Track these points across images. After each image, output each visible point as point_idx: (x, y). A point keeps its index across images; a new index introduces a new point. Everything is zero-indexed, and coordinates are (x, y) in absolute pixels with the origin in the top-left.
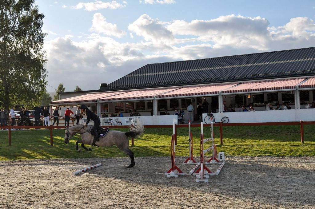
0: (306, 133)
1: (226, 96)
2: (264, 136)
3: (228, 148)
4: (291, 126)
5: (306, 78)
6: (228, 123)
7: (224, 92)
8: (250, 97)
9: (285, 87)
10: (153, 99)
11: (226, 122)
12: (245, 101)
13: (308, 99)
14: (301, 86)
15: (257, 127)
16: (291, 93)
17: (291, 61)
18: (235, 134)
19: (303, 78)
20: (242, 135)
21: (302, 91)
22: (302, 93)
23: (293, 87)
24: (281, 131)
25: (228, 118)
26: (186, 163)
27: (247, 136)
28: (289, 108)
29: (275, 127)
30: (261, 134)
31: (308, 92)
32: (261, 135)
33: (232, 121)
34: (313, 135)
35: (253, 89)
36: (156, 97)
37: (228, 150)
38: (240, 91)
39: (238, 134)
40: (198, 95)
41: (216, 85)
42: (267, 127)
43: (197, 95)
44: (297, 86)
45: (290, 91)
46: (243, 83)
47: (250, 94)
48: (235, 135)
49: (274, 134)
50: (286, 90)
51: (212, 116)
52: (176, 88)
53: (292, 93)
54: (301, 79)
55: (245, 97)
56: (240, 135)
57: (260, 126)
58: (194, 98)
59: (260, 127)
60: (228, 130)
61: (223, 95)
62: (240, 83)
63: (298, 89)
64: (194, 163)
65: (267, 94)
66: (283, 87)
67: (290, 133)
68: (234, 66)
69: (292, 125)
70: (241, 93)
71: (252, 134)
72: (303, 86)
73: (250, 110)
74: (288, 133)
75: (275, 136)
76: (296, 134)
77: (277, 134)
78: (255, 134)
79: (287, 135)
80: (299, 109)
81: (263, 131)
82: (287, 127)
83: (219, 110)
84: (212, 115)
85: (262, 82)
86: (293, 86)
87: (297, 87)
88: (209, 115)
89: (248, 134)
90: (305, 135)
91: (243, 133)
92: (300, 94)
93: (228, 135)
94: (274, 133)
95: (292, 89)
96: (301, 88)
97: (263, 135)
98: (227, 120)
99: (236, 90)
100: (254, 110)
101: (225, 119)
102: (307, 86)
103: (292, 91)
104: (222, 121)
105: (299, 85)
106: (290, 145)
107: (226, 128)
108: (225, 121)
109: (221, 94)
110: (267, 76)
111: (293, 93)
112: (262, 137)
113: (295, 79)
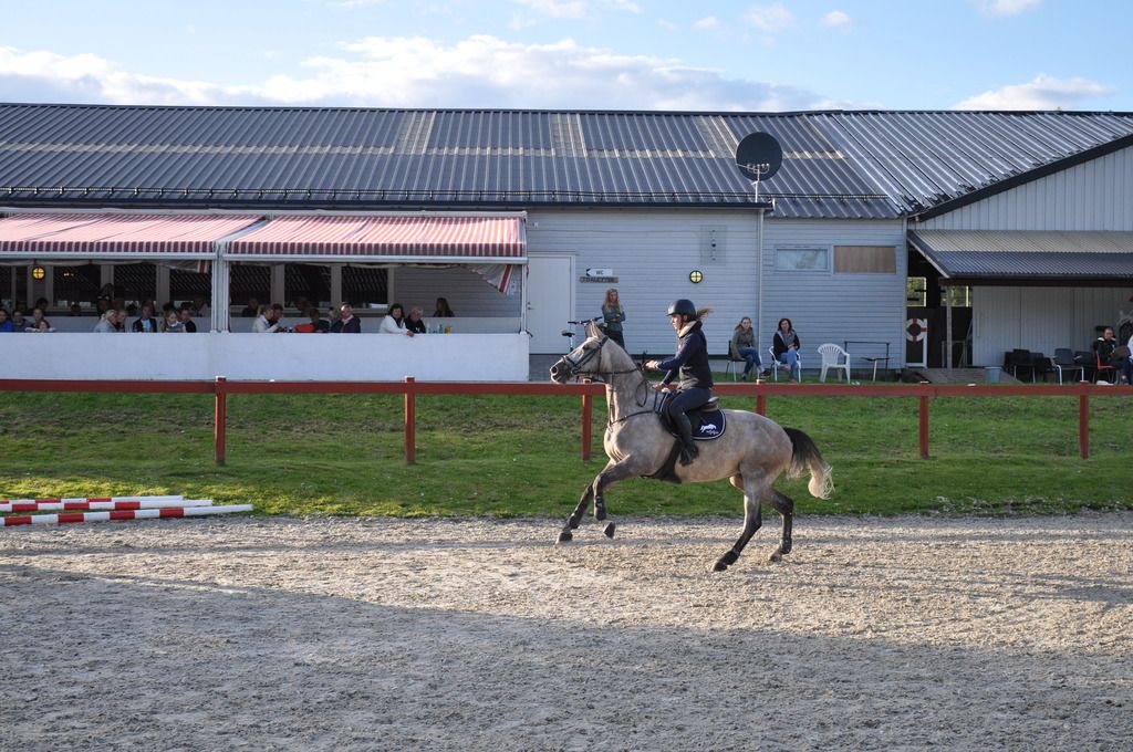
0: (241, 427)
2: (74, 435)
4: (187, 397)
5: (263, 218)
8: (41, 276)
9: (176, 244)
12: (22, 292)
13: (264, 297)
14: (237, 244)
15: (50, 396)
16: (198, 271)
17: (218, 150)
19: (251, 217)
21: (238, 262)
22: (236, 269)
23: (205, 247)
24: (145, 415)
27: (2, 434)
29: (125, 398)
30: (62, 426)
31: (269, 268)
32: (63, 430)
34: (264, 433)
35: (48, 244)
42: (90, 399)
44: (220, 242)
45: (193, 262)
46: (14, 216)
47: (36, 262)
49: (116, 426)
50: (179, 255)
53: (202, 268)
54: (245, 217)
55: (23, 272)
57: (63, 393)
59: (61, 399)
62: (2, 217)
63: (225, 255)
65: (112, 268)
66: (170, 243)
67: (180, 424)
69: (191, 394)
71: (27, 427)
72: (244, 244)
73: (36, 326)
74: (173, 422)
75: (118, 436)
76: (203, 428)
77: (127, 429)
78: (40, 428)
79: (166, 432)
80: (226, 332)
81: (73, 414)
82: (173, 400)
85: (93, 216)
86: (205, 244)
87: (223, 248)
90: (231, 433)
92: (231, 274)
94: (117, 422)
95: (201, 255)
96: (236, 252)
97: (69, 432)
100: (48, 327)
102: (265, 248)
103: (203, 261)
105: (228, 239)
106: (169, 472)
110: (96, 197)
111: (206, 271)
112: (64, 439)
113: (222, 217)
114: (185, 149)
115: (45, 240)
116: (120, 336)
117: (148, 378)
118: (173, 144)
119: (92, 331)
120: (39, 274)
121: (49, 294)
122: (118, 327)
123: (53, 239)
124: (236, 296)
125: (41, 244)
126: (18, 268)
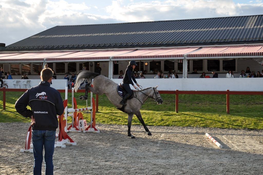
0: (186, 103)
3: (102, 115)
5: (200, 48)
7: (114, 58)
9: (174, 55)
10: (42, 61)
12: (142, 69)
13: (201, 69)
14: (189, 55)
16: (180, 62)
19: (196, 48)
21: (189, 60)
28: (177, 77)
34: (191, 105)
35: (143, 56)
36: (46, 59)
37: (100, 118)
40: (89, 59)
43: (87, 59)
44: (185, 54)
45: (178, 60)
46: (140, 50)
52: (74, 51)
53: (181, 61)
55: (142, 63)
61: (113, 61)
62: (137, 50)
63: (186, 58)
65: (164, 62)
66: (172, 55)
67: (170, 102)
68: (142, 32)
72: (191, 55)
79: (166, 104)
80: (186, 78)
82: (170, 96)
86: (181, 55)
87: (186, 56)
95: (180, 58)
96: (189, 57)
99: (128, 56)
103: (181, 60)
109: (111, 59)
110: (164, 44)
111: (181, 62)
113: (190, 48)
120: (146, 64)
121: (149, 69)
122: (161, 77)
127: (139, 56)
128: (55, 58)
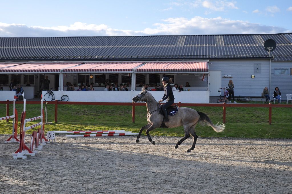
0: (138, 114)
1: (67, 74)
2: (100, 115)
3: (62, 126)
4: (126, 106)
5: (144, 63)
6: (68, 101)
7: (65, 70)
8: (92, 77)
9: (123, 69)
11: (65, 101)
12: (88, 81)
13: (144, 82)
14: (138, 69)
15: (94, 106)
16: (128, 76)
17: (133, 46)
18: (72, 112)
19: (141, 62)
20: (79, 114)
21: (138, 74)
22: (138, 76)
23: (130, 70)
24: (116, 111)
25: (68, 96)
26: (8, 142)
27: (83, 115)
29: (111, 107)
30: (97, 113)
31: (145, 75)
32: (97, 114)
33: (71, 100)
34: (144, 115)
35: (94, 70)
37: (61, 129)
38: (81, 70)
39: (75, 113)
40: (39, 71)
41: (59, 63)
42: (103, 107)
43: (37, 71)
44: (134, 69)
45: (127, 74)
46: (86, 63)
47: (91, 74)
48: (72, 114)
49: (109, 113)
50: (124, 72)
51: (52, 94)
52: (19, 63)
54: (140, 63)
55: (88, 76)
56: (77, 114)
57: (97, 105)
58: (37, 74)
59: (97, 107)
60: (65, 109)
61: (64, 74)
62: (83, 63)
63: (135, 72)
64: (17, 142)
65: (108, 75)
67: (124, 113)
68: (81, 47)
69: (127, 106)
70: (82, 72)
71: (89, 113)
72: (139, 69)
73: (91, 89)
74: (122, 113)
75: (110, 116)
76: (129, 114)
77: (112, 114)
78: (92, 114)
79: (121, 115)
80: (135, 91)
81: (99, 110)
82: (122, 107)
83: (60, 88)
84: (52, 92)
85: (104, 63)
87: (134, 70)
88: (49, 93)
89: (84, 113)
90: (136, 115)
91: (80, 112)
92: (136, 77)
93: (65, 113)
94: (109, 112)
95: (129, 72)
96: (137, 71)
98: (67, 98)
99: (77, 69)
100: (94, 89)
101: (65, 97)
102: (144, 70)
103: (130, 74)
104: (61, 99)
105: (136, 68)
106: (122, 125)
107: (63, 106)
108: (64, 99)
109: (62, 72)
110: (105, 58)
111: (130, 76)
112: (97, 116)
113: (134, 63)
114: (125, 46)
115: (93, 69)
116: (110, 91)
117: (117, 102)
118: (123, 45)
119: (103, 91)
120: (91, 77)
121: (94, 82)
122: (110, 89)
123: (95, 69)
124: (137, 82)
125: (92, 70)
126: (87, 75)
127: (89, 70)
128: (3, 69)
